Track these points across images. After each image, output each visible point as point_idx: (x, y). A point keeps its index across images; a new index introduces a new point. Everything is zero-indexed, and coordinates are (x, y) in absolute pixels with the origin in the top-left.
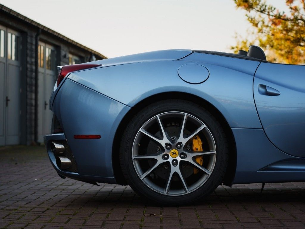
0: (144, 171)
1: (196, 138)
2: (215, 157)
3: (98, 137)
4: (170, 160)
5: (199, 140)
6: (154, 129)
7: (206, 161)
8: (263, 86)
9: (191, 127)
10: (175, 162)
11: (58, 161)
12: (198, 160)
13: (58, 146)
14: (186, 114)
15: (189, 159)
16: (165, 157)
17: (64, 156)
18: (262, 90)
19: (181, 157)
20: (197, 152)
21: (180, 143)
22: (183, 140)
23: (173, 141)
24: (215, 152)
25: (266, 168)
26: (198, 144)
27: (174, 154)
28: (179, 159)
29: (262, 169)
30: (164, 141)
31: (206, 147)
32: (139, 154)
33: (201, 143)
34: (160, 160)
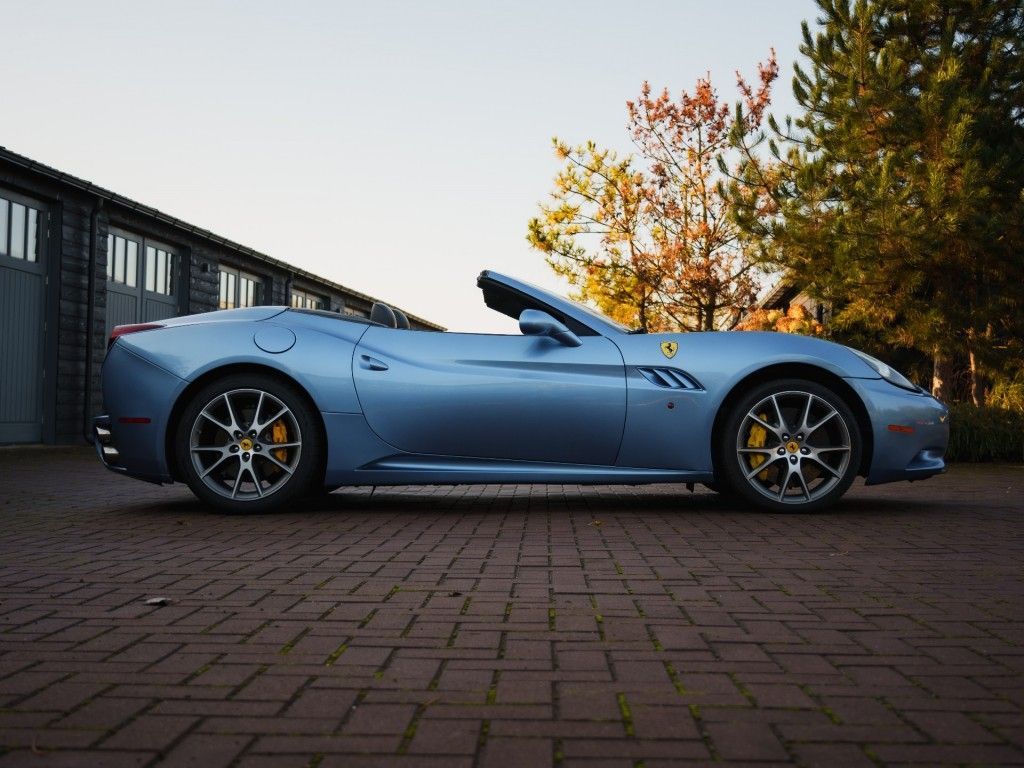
0: (206, 466)
1: (277, 425)
2: (300, 450)
3: (147, 421)
4: (240, 453)
5: (284, 427)
6: (220, 412)
7: (290, 453)
8: (366, 358)
9: (269, 409)
10: (245, 457)
11: (103, 451)
12: (279, 455)
13: (101, 432)
14: (263, 393)
15: (265, 452)
16: (233, 449)
17: (109, 445)
18: (368, 364)
19: (256, 450)
20: (278, 443)
21: (254, 431)
22: (257, 427)
23: (244, 428)
24: (300, 443)
25: (371, 465)
26: (280, 433)
27: (245, 445)
28: (252, 452)
29: (363, 467)
30: (233, 428)
31: (291, 437)
32: (201, 445)
33: (284, 432)
34: (226, 453)
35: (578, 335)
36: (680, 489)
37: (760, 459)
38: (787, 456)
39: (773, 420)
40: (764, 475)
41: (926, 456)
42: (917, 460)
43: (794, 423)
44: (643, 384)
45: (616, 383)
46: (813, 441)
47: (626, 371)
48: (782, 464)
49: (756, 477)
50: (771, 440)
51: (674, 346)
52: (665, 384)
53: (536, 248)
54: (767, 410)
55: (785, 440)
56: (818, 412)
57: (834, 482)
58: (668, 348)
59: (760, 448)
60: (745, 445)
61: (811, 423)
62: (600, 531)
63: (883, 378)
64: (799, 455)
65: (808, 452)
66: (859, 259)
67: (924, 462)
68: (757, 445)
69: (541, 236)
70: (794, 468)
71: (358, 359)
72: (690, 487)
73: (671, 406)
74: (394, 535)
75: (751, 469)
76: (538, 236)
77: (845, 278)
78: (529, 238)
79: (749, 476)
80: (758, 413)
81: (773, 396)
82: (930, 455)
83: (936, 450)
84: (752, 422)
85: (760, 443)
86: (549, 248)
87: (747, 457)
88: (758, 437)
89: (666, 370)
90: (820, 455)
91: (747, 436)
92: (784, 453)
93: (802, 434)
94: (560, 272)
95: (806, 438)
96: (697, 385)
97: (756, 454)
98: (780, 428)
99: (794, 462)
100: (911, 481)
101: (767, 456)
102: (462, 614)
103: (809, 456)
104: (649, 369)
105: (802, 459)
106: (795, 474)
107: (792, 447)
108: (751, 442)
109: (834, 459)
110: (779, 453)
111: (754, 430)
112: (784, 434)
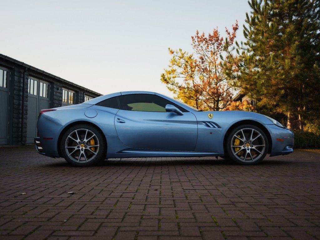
0: (70, 153)
1: (92, 140)
2: (99, 147)
3: (52, 139)
4: (80, 148)
5: (93, 140)
6: (74, 136)
7: (96, 148)
8: (119, 119)
9: (89, 135)
10: (82, 149)
11: (38, 148)
12: (92, 149)
13: (37, 142)
14: (87, 130)
15: (88, 148)
16: (78, 147)
17: (40, 146)
18: (119, 121)
19: (85, 147)
20: (92, 145)
21: (85, 142)
22: (85, 140)
23: (82, 141)
24: (99, 145)
25: (120, 152)
26: (92, 142)
27: (82, 146)
28: (84, 148)
29: (117, 152)
30: (78, 141)
31: (96, 143)
32: (68, 146)
33: (94, 142)
34: (76, 148)
35: (183, 112)
36: (214, 158)
37: (238, 149)
38: (246, 148)
39: (242, 137)
40: (239, 154)
41: (287, 147)
42: (285, 149)
43: (248, 138)
44: (203, 126)
45: (194, 126)
46: (254, 143)
47: (197, 122)
48: (245, 150)
49: (237, 154)
50: (241, 143)
51: (212, 115)
52: (209, 126)
53: (164, 83)
54: (240, 134)
55: (245, 143)
56: (255, 134)
57: (260, 156)
58: (210, 116)
59: (238, 145)
60: (233, 145)
61: (253, 138)
62: (191, 171)
63: (275, 124)
64: (250, 148)
65: (252, 147)
66: (264, 86)
67: (287, 150)
68: (237, 145)
69: (165, 79)
70: (248, 151)
71: (116, 119)
72: (217, 158)
73: (211, 133)
74: (130, 173)
75: (235, 152)
76: (164, 79)
77: (260, 92)
78: (161, 80)
79: (235, 154)
80: (237, 135)
81: (242, 130)
82: (289, 147)
83: (290, 146)
84: (235, 138)
85: (238, 144)
86: (168, 83)
87: (234, 148)
88: (237, 142)
89: (209, 122)
90: (256, 147)
91: (234, 142)
92: (245, 147)
93: (250, 141)
94: (171, 90)
95: (252, 142)
96: (219, 127)
97: (237, 147)
98: (244, 140)
99: (248, 150)
100: (283, 155)
101: (240, 148)
102: (160, 195)
103: (253, 148)
104: (204, 122)
105: (251, 149)
106: (248, 153)
107: (248, 145)
108: (235, 144)
109: (260, 149)
110: (244, 147)
111: (236, 140)
112: (245, 141)
